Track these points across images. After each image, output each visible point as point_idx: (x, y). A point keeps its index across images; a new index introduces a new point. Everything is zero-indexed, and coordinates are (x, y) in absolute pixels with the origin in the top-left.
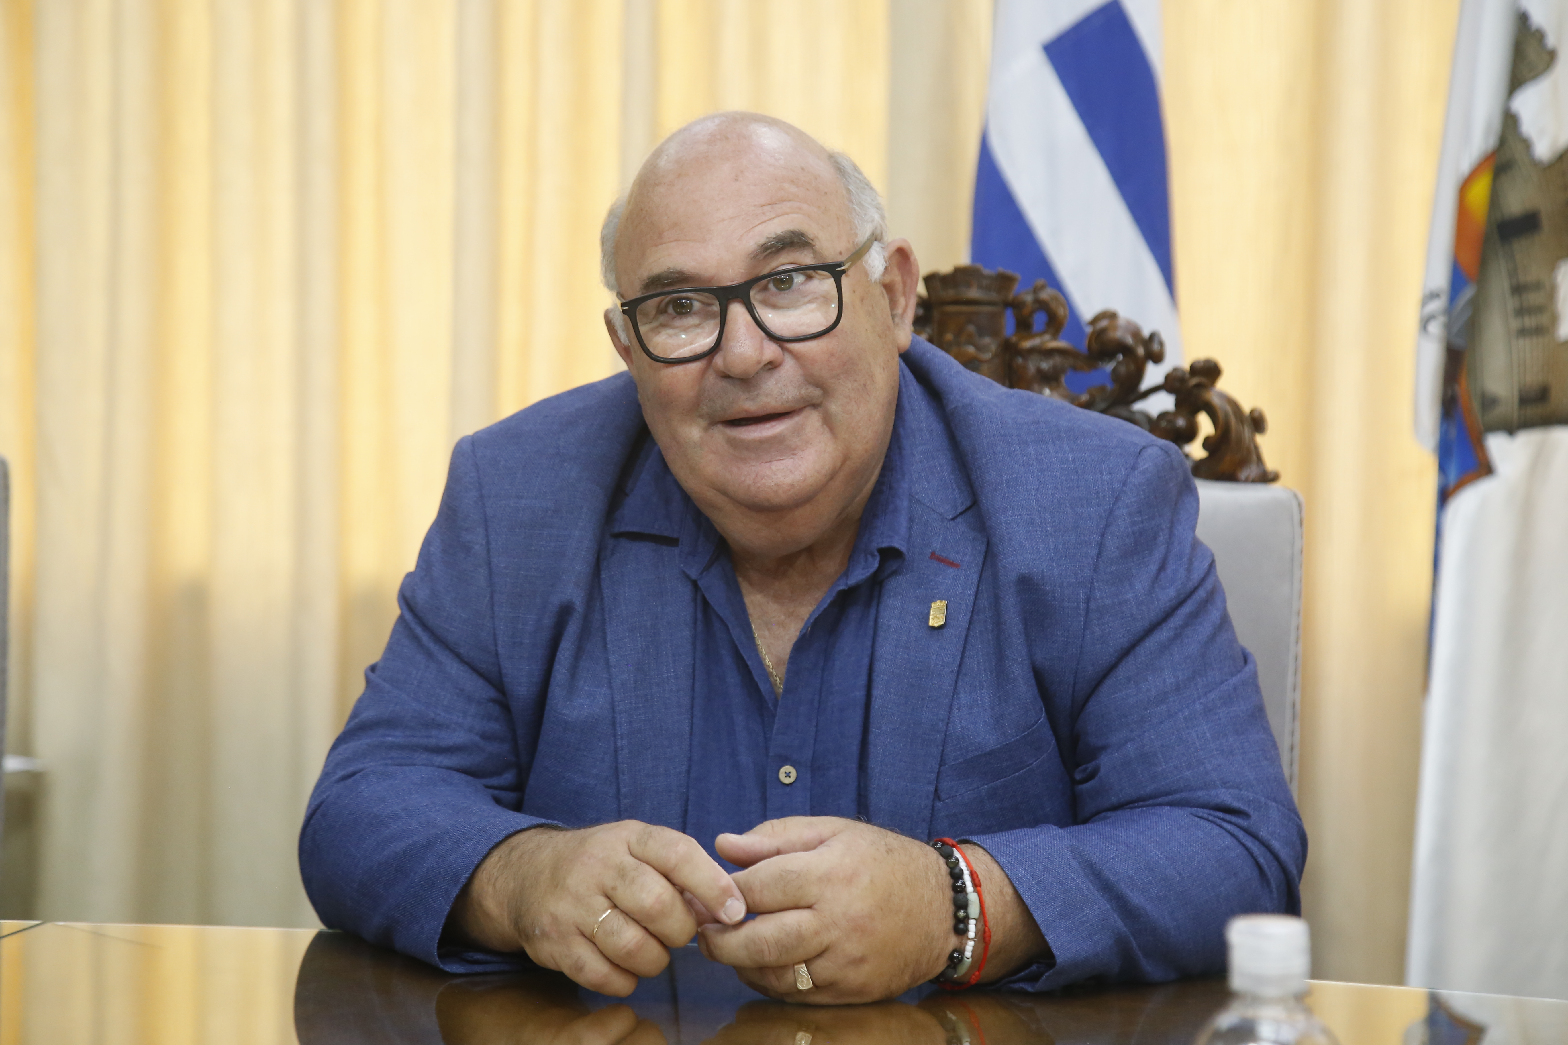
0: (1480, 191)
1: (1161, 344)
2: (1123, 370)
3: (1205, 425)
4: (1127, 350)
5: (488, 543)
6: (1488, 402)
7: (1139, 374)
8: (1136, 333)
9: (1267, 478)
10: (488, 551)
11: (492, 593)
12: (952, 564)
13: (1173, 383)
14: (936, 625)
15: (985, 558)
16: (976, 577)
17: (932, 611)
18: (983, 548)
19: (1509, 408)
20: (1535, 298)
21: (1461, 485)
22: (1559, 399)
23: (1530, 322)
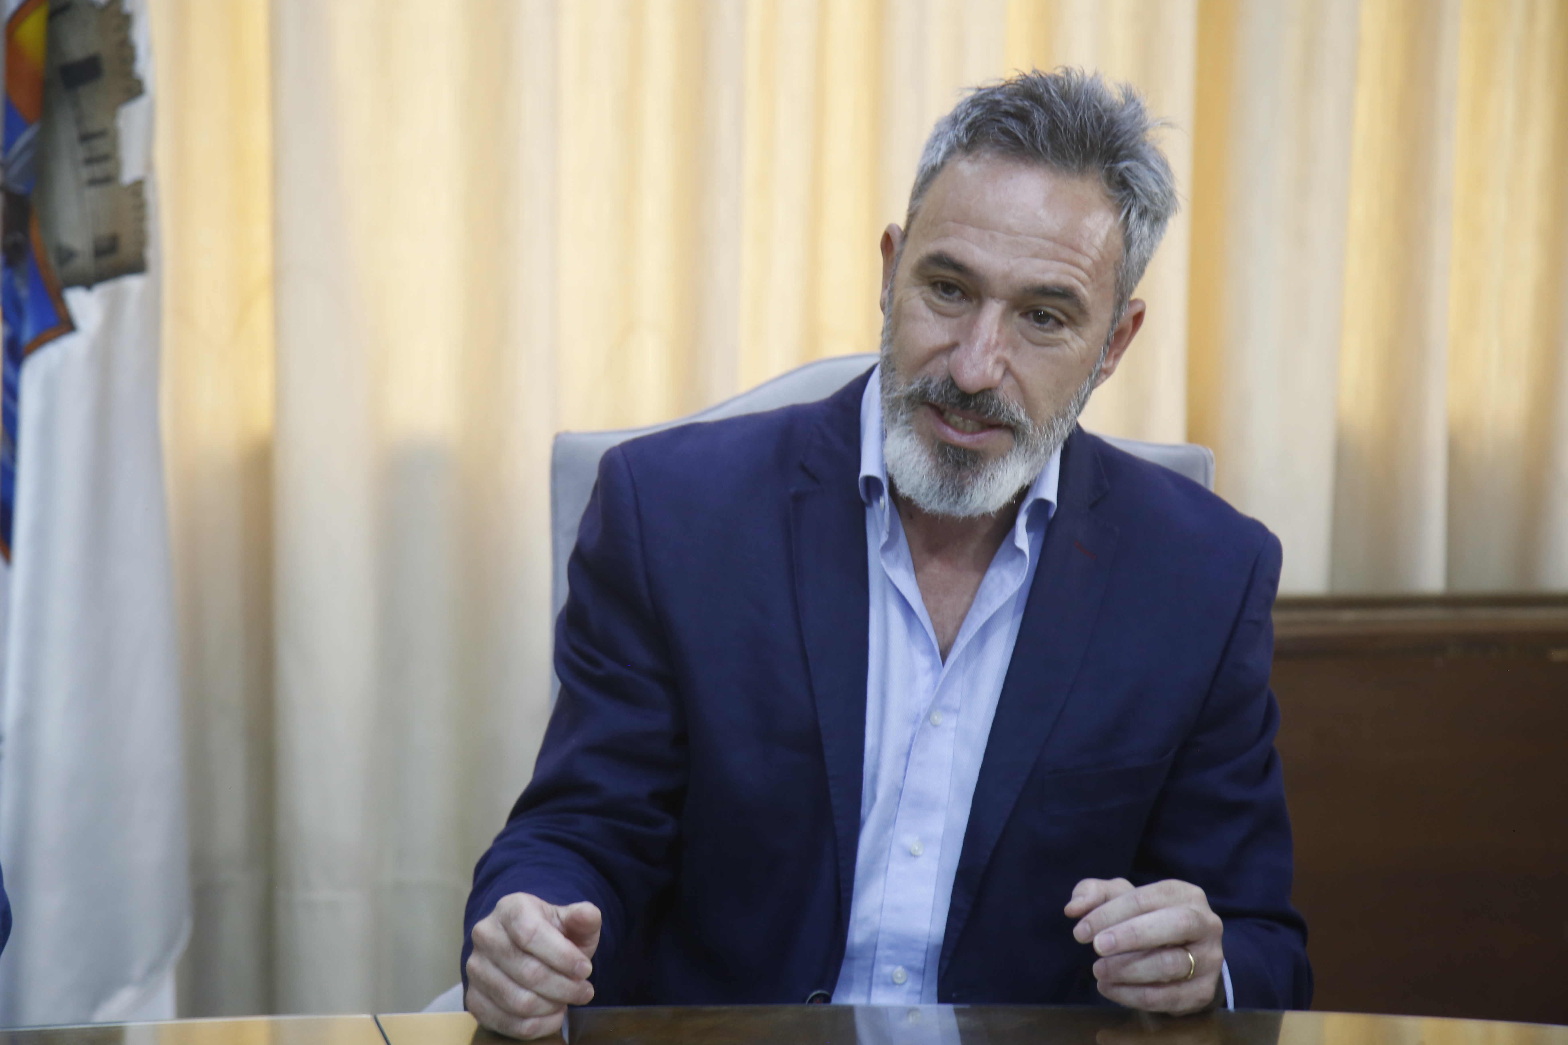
0: (32, 30)
6: (66, 255)
19: (84, 261)
20: (101, 146)
21: (41, 341)
22: (126, 248)
23: (98, 171)
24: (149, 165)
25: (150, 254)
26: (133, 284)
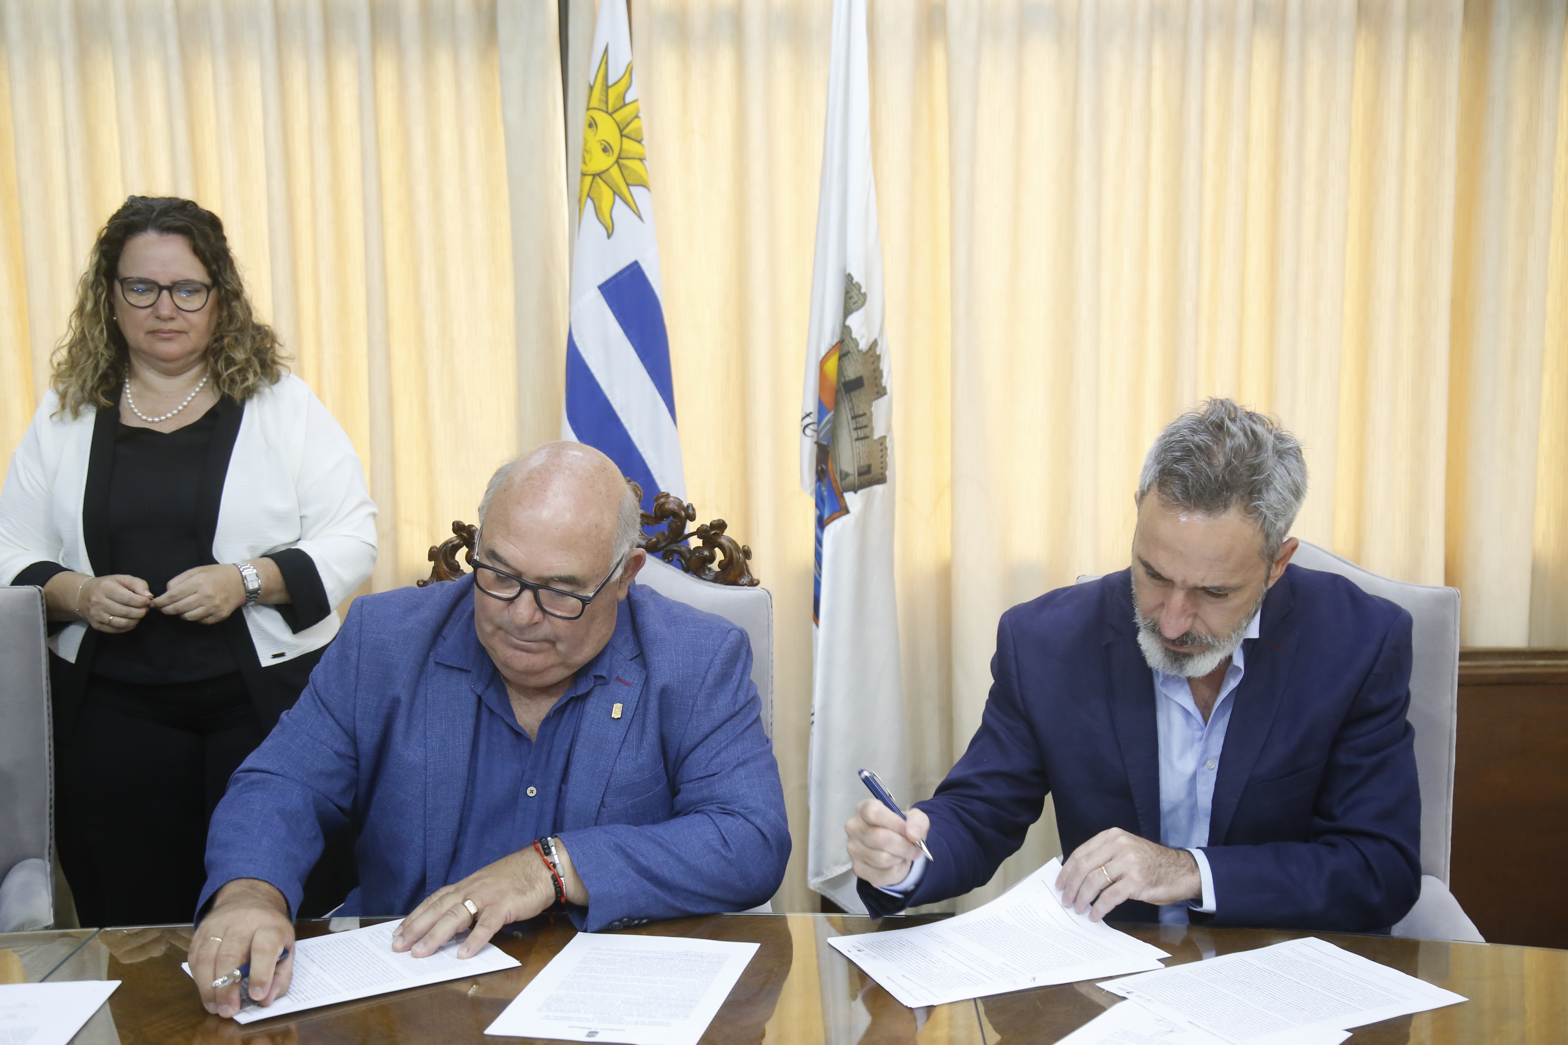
0: (832, 365)
1: (694, 509)
2: (674, 525)
3: (719, 555)
4: (675, 514)
5: (359, 656)
6: (845, 476)
7: (683, 526)
8: (680, 503)
9: (753, 583)
10: (358, 660)
11: (357, 683)
12: (627, 684)
13: (701, 533)
14: (616, 717)
15: (645, 682)
16: (639, 692)
17: (614, 708)
18: (644, 677)
19: (853, 478)
20: (863, 421)
21: (832, 519)
22: (875, 471)
23: (861, 433)
24: (889, 428)
25: (888, 473)
26: (878, 488)
